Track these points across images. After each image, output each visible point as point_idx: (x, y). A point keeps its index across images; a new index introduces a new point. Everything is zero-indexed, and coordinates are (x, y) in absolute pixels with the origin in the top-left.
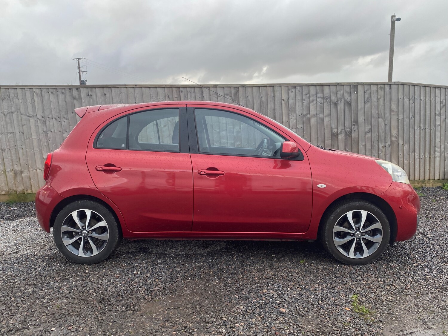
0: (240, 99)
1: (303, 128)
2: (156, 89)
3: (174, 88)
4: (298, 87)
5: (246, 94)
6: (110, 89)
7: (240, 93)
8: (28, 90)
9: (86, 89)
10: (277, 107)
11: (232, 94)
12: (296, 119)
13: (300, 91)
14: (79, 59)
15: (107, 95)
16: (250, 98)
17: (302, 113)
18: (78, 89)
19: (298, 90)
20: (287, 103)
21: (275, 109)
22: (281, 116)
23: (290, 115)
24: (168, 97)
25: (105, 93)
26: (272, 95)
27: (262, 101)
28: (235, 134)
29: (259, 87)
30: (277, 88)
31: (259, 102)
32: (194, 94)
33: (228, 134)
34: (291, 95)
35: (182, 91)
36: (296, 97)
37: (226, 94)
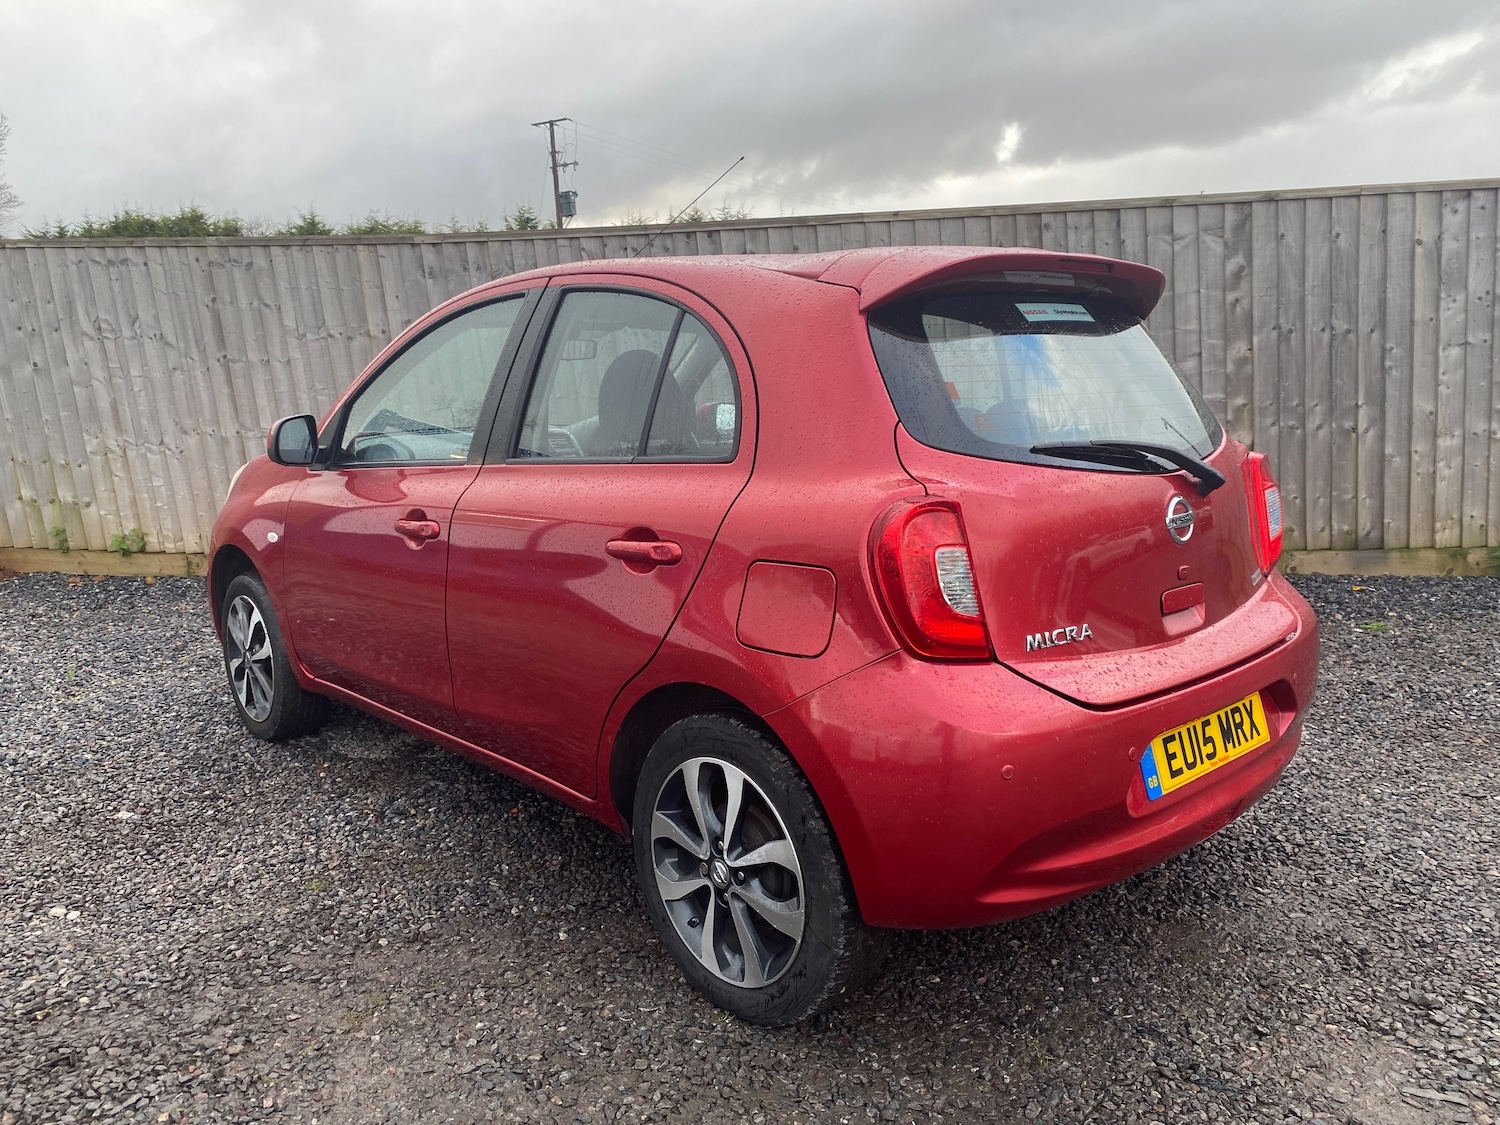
0: (1256, 246)
1: (1489, 343)
2: (960, 222)
3: (1023, 217)
4: (1481, 195)
5: (1277, 225)
6: (811, 230)
7: (1255, 222)
8: (566, 242)
9: (736, 232)
10: (1392, 270)
11: (1228, 226)
12: (1466, 311)
13: (1487, 206)
14: (551, 123)
16: (1291, 239)
18: (715, 236)
19: (1480, 204)
20: (1435, 254)
21: (1384, 278)
22: (1408, 302)
23: (1443, 295)
25: (796, 243)
26: (1379, 224)
27: (1338, 249)
28: (1230, 367)
29: (1330, 198)
30: (1397, 202)
31: (1325, 253)
33: (1204, 370)
34: (1453, 222)
35: (1047, 227)
36: (1468, 232)
37: (1205, 230)
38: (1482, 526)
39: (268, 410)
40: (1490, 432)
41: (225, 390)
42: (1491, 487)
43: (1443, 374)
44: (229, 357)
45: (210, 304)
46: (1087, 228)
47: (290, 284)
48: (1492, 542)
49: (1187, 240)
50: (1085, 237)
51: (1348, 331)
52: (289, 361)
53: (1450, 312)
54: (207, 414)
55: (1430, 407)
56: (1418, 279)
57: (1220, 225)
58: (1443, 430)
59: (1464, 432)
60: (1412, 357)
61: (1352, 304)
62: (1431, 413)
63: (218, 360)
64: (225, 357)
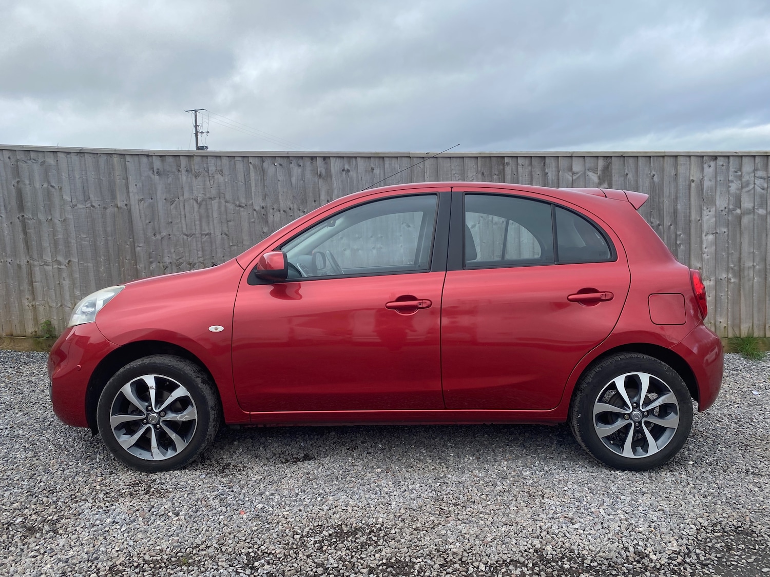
0: (614, 178)
1: (727, 233)
4: (721, 159)
5: (624, 168)
6: (381, 159)
7: (613, 167)
8: (240, 159)
9: (339, 159)
10: (680, 195)
11: (599, 168)
12: (716, 217)
13: (724, 164)
15: (376, 171)
16: (631, 176)
17: (726, 206)
18: (327, 160)
19: (721, 163)
20: (700, 187)
21: (676, 198)
23: (705, 208)
24: (483, 174)
25: (373, 166)
26: (673, 171)
27: (654, 182)
29: (649, 157)
30: (681, 161)
31: (647, 184)
32: (530, 168)
34: (709, 171)
35: (508, 164)
36: (716, 177)
37: (589, 170)
38: (725, 327)
39: (49, 248)
40: (728, 278)
41: (21, 236)
42: (729, 307)
43: (705, 248)
44: (25, 216)
45: (16, 184)
46: (529, 165)
47: (69, 175)
48: (730, 335)
49: (579, 174)
50: (527, 170)
51: (659, 225)
52: (65, 220)
53: (708, 217)
54: (8, 250)
55: (699, 265)
56: (692, 199)
57: (596, 167)
58: (706, 277)
59: (716, 279)
60: (690, 239)
61: (660, 210)
62: (700, 268)
63: (18, 218)
64: (23, 216)
